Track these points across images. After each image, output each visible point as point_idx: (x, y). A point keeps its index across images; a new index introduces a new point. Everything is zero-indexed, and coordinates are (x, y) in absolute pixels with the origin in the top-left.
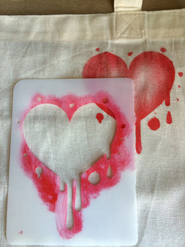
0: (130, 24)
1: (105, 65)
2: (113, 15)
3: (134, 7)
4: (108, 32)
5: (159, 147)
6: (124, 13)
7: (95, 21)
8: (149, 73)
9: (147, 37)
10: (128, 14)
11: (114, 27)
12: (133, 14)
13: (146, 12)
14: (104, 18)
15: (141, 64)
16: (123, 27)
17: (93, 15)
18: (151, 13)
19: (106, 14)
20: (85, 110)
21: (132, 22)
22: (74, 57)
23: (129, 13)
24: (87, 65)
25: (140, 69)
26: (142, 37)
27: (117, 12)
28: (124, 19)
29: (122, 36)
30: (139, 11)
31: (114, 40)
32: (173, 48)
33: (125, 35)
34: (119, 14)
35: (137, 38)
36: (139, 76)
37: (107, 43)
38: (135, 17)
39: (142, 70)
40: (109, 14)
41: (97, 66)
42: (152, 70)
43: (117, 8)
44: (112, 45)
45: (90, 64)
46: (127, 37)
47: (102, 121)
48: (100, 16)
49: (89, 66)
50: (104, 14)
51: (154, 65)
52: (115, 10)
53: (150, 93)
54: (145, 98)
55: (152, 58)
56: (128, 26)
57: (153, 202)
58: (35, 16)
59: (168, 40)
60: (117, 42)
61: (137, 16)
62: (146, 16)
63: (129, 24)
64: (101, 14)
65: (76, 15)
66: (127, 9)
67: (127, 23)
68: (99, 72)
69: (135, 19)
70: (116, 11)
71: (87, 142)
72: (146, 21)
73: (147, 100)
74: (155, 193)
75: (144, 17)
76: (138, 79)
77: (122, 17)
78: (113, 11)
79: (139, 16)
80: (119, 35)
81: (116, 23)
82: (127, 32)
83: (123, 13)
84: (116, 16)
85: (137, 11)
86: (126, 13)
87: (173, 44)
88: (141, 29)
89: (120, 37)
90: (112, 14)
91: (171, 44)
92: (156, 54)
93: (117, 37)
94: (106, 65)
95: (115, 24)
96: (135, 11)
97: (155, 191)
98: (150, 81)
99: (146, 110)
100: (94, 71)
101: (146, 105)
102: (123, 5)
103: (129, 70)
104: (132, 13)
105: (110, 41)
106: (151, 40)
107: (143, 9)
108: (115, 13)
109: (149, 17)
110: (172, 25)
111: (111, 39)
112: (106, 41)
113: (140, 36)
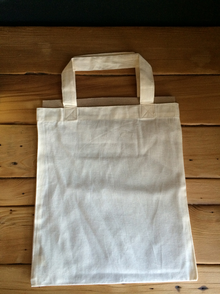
3: (150, 102)
4: (138, 114)
5: (164, 170)
6: (145, 105)
7: (131, 109)
9: (156, 117)
10: (147, 105)
11: (140, 112)
12: (149, 105)
13: (156, 104)
14: (136, 107)
16: (145, 112)
17: (130, 106)
18: (158, 104)
20: (127, 154)
22: (120, 127)
23: (148, 105)
26: (154, 117)
27: (142, 104)
28: (145, 108)
29: (144, 116)
30: (152, 103)
31: (140, 118)
32: (169, 122)
33: (146, 116)
34: (142, 106)
35: (152, 117)
38: (150, 107)
40: (137, 105)
43: (141, 102)
44: (140, 121)
48: (133, 106)
50: (135, 105)
52: (140, 103)
57: (161, 196)
58: (101, 107)
59: (167, 118)
60: (142, 119)
62: (156, 106)
63: (148, 110)
65: (121, 106)
66: (146, 103)
69: (151, 108)
71: (129, 169)
72: (156, 109)
76: (152, 138)
78: (140, 104)
79: (152, 106)
82: (147, 114)
85: (152, 104)
88: (154, 113)
89: (143, 117)
91: (168, 120)
95: (140, 111)
96: (151, 104)
97: (162, 191)
102: (145, 101)
105: (138, 119)
106: (158, 118)
107: (154, 103)
108: (140, 105)
109: (157, 107)
110: (169, 111)
111: (139, 118)
112: (136, 119)
113: (153, 116)
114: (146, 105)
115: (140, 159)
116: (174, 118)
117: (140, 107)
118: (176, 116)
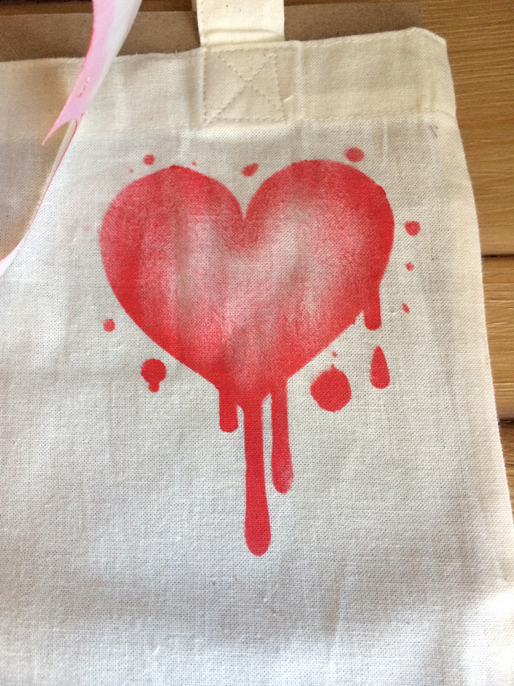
0: (250, 81)
1: (172, 204)
2: (196, 55)
3: (260, 30)
4: (182, 106)
5: (350, 467)
6: (232, 48)
7: (142, 74)
8: (311, 227)
9: (301, 116)
10: (241, 52)
11: (201, 89)
12: (257, 50)
13: (298, 44)
14: (170, 64)
15: (283, 201)
16: (229, 89)
17: (137, 57)
18: (312, 44)
19: (174, 52)
20: (104, 352)
21: (255, 75)
23: (247, 47)
24: (114, 208)
25: (282, 217)
26: (286, 117)
27: (209, 47)
28: (230, 66)
29: (224, 116)
30: (277, 40)
31: (199, 128)
32: (386, 147)
33: (234, 114)
34: (215, 53)
35: (273, 121)
36: (279, 236)
37: (178, 139)
39: (287, 218)
40: (185, 52)
41: (147, 209)
42: (321, 218)
43: (207, 33)
44: (194, 143)
45: (125, 203)
46: (241, 120)
47: (162, 384)
48: (157, 59)
49: (121, 209)
50: (169, 55)
51: (326, 201)
52: (203, 40)
53: (315, 288)
54: (298, 307)
55: (317, 180)
56: (242, 85)
59: (367, 126)
60: (210, 134)
61: (271, 55)
62: (299, 55)
63: (246, 81)
64: (160, 55)
66: (239, 37)
67: (241, 77)
68: (152, 227)
70: (205, 45)
71: (108, 455)
72: (299, 69)
73: (304, 313)
74: (338, 634)
75: (292, 59)
76: (274, 247)
77: (223, 59)
78: (198, 44)
79: (275, 55)
80: (214, 113)
81: (205, 79)
82: (241, 106)
83: (226, 48)
84: (206, 59)
85: (271, 40)
86: (236, 47)
87: (385, 136)
88: (283, 95)
89: (218, 120)
90: (194, 51)
91: (378, 137)
92: (332, 169)
93: (209, 119)
94: (174, 205)
95: (201, 82)
96: (264, 41)
97: (340, 625)
98: (315, 252)
99: (303, 343)
100: (138, 225)
101: (303, 330)
102: (225, 23)
103: (248, 218)
104: (253, 46)
105: (187, 134)
106: (315, 126)
108: (202, 50)
109: (306, 57)
110: (378, 80)
111: (191, 128)
112: (173, 132)
113: (280, 115)
114: (235, 51)
115: (186, 387)
116: (413, 119)
117: (202, 60)
118: (426, 104)
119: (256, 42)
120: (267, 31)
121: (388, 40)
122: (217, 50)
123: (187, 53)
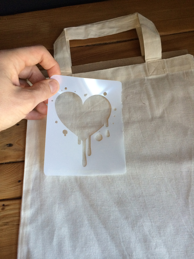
3: (157, 58)
4: (144, 73)
5: (189, 133)
6: (152, 62)
7: (135, 68)
9: (168, 72)
10: (154, 62)
11: (147, 70)
12: (157, 62)
13: (165, 60)
14: (140, 66)
16: (152, 69)
17: (133, 65)
18: (168, 59)
21: (157, 66)
22: (125, 89)
26: (165, 73)
27: (147, 62)
28: (152, 65)
29: (153, 74)
30: (160, 59)
31: (148, 77)
32: (185, 76)
33: (155, 73)
35: (162, 74)
37: (144, 79)
43: (147, 60)
44: (148, 80)
46: (156, 74)
50: (140, 64)
52: (146, 61)
56: (155, 68)
58: (99, 71)
59: (181, 72)
60: (150, 77)
62: (165, 62)
64: (138, 64)
65: (123, 67)
66: (153, 60)
69: (159, 64)
71: (142, 135)
72: (166, 64)
77: (150, 64)
78: (145, 62)
79: (161, 62)
80: (151, 74)
81: (148, 68)
83: (151, 62)
85: (159, 60)
86: (153, 61)
87: (185, 74)
88: (163, 68)
90: (145, 63)
91: (183, 74)
93: (150, 75)
102: (150, 58)
104: (156, 61)
105: (146, 78)
106: (171, 74)
107: (163, 58)
108: (146, 63)
109: (167, 62)
110: (182, 64)
111: (147, 77)
112: (143, 78)
115: (154, 122)
116: (190, 70)
117: (146, 65)
118: (192, 68)
119: (156, 60)
120: (159, 58)
121: (182, 57)
122: (149, 62)
123: (143, 64)
